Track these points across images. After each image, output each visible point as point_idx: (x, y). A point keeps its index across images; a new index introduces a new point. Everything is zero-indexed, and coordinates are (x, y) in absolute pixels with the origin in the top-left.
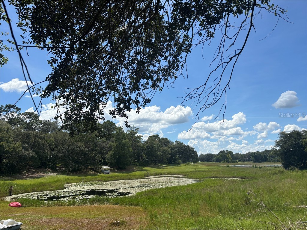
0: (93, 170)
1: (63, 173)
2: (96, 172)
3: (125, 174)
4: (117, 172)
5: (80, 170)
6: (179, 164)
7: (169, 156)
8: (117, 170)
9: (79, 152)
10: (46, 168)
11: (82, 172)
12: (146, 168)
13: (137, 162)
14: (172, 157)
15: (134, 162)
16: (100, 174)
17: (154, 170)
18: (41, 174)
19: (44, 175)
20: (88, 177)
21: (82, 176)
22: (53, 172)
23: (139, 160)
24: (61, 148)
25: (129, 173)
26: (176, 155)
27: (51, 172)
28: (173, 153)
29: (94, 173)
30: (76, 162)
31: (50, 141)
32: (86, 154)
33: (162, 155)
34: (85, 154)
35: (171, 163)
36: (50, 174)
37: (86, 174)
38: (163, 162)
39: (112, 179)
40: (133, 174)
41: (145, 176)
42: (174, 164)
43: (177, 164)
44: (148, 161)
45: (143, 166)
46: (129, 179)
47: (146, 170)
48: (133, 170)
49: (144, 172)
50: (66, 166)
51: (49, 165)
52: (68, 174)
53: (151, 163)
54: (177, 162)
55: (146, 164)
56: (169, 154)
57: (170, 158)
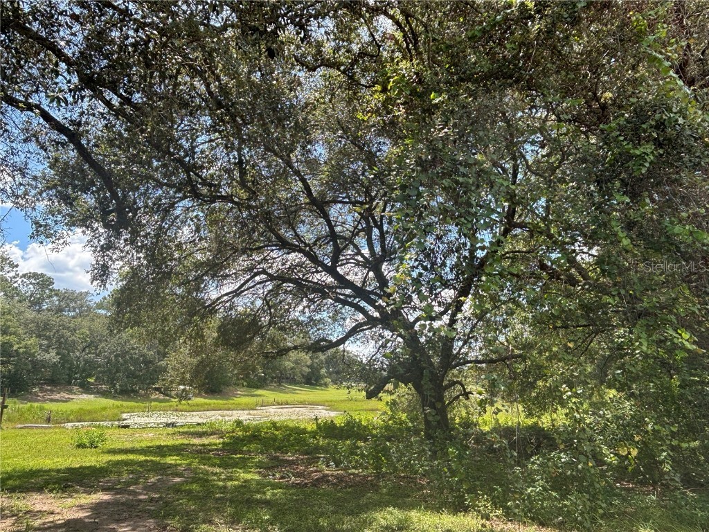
0: (161, 393)
1: (105, 394)
2: (167, 395)
3: (221, 402)
4: (205, 398)
5: (135, 392)
6: (326, 385)
7: (308, 370)
8: (206, 393)
10: (69, 383)
11: (141, 396)
12: (260, 392)
13: (243, 379)
14: (312, 373)
15: (238, 379)
16: (172, 400)
17: (273, 396)
18: (67, 396)
19: (71, 396)
20: (153, 404)
21: (142, 401)
22: (86, 393)
23: (247, 376)
25: (227, 399)
26: (321, 368)
27: (82, 393)
28: (315, 365)
29: (162, 397)
31: (82, 334)
33: (292, 368)
35: (311, 384)
36: (81, 397)
37: (146, 398)
38: (293, 381)
39: (200, 408)
40: (236, 402)
41: (257, 405)
42: (316, 385)
43: (321, 385)
44: (265, 379)
45: (254, 387)
46: (229, 409)
47: (260, 396)
48: (235, 395)
49: (255, 399)
50: (112, 382)
51: (76, 379)
52: (114, 398)
53: (271, 382)
54: (322, 382)
55: (261, 384)
56: (308, 367)
57: (309, 373)
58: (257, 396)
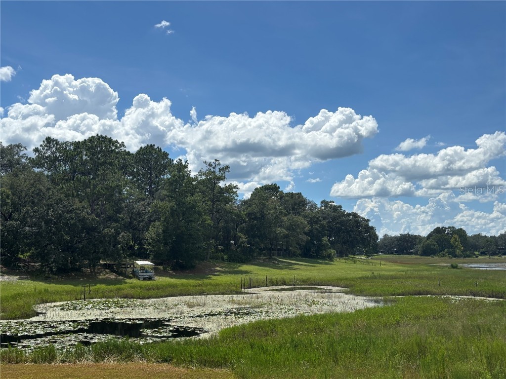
0: (113, 271)
1: (35, 275)
2: (120, 274)
3: (192, 282)
4: (172, 276)
5: (78, 270)
6: (330, 258)
7: (306, 238)
8: (174, 269)
9: (75, 224)
11: (84, 275)
12: (245, 267)
13: (223, 251)
14: (312, 241)
15: (217, 251)
16: (128, 280)
17: (265, 273)
20: (98, 286)
21: (83, 284)
22: (8, 274)
23: (227, 246)
24: (27, 212)
25: (202, 278)
26: (324, 235)
28: (316, 232)
29: (113, 276)
30: (68, 248)
32: (94, 229)
33: (286, 236)
34: (90, 230)
35: (311, 257)
37: (92, 278)
38: (288, 254)
39: (160, 292)
41: (243, 286)
42: (316, 257)
43: (323, 258)
44: (250, 251)
45: (239, 262)
46: (201, 293)
47: (246, 272)
48: (213, 273)
49: (238, 278)
52: (46, 279)
53: (260, 254)
54: (325, 253)
55: (247, 256)
56: (306, 234)
57: (307, 242)
58: (241, 272)
